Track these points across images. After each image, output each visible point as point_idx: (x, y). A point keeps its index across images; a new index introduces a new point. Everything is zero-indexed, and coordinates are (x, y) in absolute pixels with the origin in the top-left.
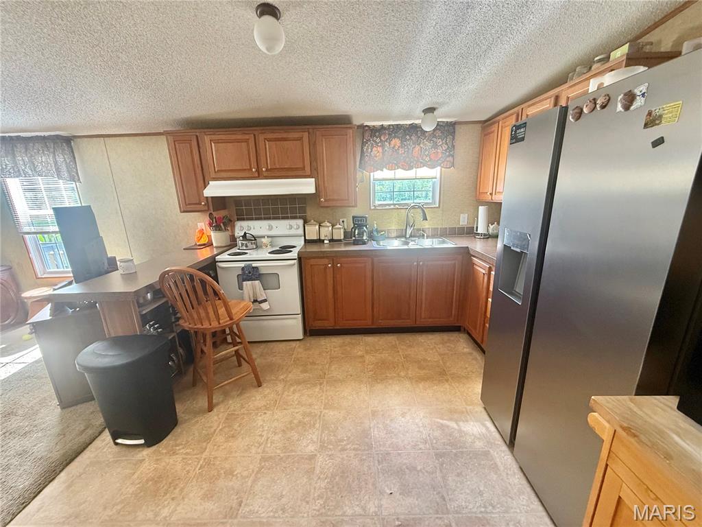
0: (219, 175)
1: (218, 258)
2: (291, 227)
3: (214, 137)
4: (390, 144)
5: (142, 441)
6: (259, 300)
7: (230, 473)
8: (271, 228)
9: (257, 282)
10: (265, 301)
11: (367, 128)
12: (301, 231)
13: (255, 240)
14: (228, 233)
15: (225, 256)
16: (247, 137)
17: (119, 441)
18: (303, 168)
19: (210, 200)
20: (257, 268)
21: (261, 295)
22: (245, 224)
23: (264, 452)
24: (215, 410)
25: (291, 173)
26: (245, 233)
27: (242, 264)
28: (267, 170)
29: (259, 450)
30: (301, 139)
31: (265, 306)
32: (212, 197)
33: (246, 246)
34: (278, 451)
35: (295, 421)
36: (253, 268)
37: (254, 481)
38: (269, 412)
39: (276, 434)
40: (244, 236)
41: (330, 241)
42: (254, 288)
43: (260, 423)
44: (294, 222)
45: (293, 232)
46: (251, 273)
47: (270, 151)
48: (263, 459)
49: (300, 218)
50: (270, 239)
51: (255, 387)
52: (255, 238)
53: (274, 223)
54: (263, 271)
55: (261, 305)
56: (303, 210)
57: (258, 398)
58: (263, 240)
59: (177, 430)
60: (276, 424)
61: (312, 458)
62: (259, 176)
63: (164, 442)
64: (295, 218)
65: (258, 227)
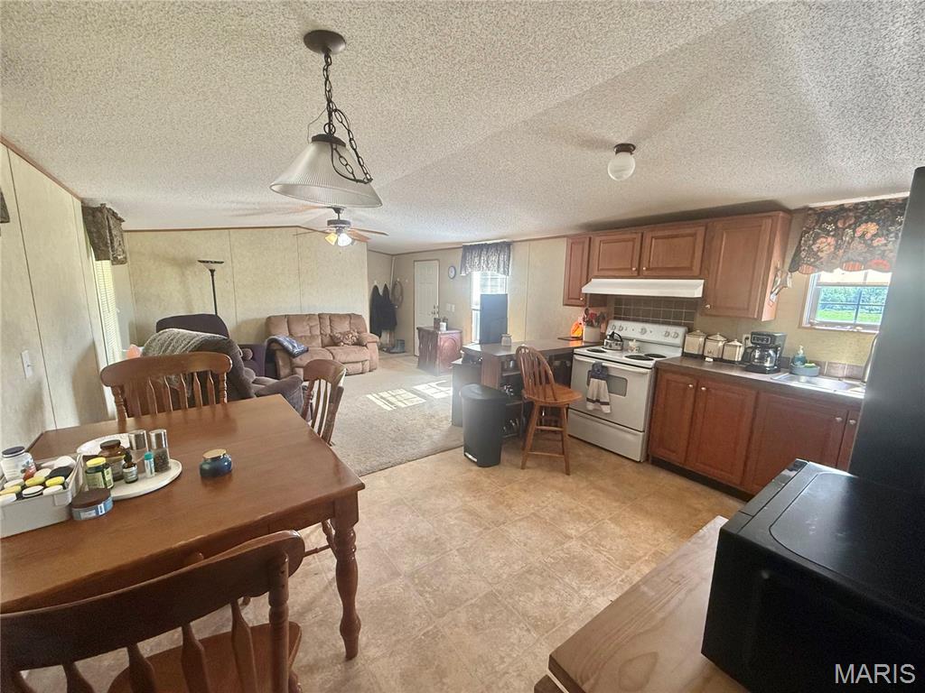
0: (602, 273)
1: (576, 351)
2: (667, 334)
3: (603, 238)
4: (854, 231)
5: (476, 460)
6: (601, 400)
7: (509, 506)
8: (644, 331)
9: (604, 382)
10: (607, 404)
11: (810, 212)
12: (678, 341)
13: (622, 341)
14: (597, 330)
15: (584, 351)
16: (634, 236)
17: (467, 454)
18: (690, 268)
19: (588, 296)
20: (606, 367)
21: (605, 396)
22: (618, 323)
23: (538, 511)
24: (526, 470)
25: (676, 273)
26: (613, 333)
27: (593, 361)
28: (647, 269)
29: (536, 508)
30: (694, 235)
31: (606, 409)
32: (591, 294)
33: (611, 346)
34: (547, 518)
35: (575, 511)
36: (604, 367)
37: (520, 520)
38: (561, 493)
39: (554, 507)
40: (612, 336)
41: (715, 360)
42: (599, 386)
43: (549, 495)
44: (672, 329)
45: (669, 340)
46: (600, 372)
47: (656, 249)
48: (534, 514)
49: (685, 325)
50: (638, 343)
51: (563, 472)
52: (622, 339)
53: (648, 327)
54: (613, 373)
55: (603, 406)
56: (691, 316)
57: (559, 480)
58: (631, 343)
59: (497, 467)
60: (559, 503)
61: (569, 537)
62: (639, 275)
63: (487, 469)
64: (679, 325)
65: (630, 329)
